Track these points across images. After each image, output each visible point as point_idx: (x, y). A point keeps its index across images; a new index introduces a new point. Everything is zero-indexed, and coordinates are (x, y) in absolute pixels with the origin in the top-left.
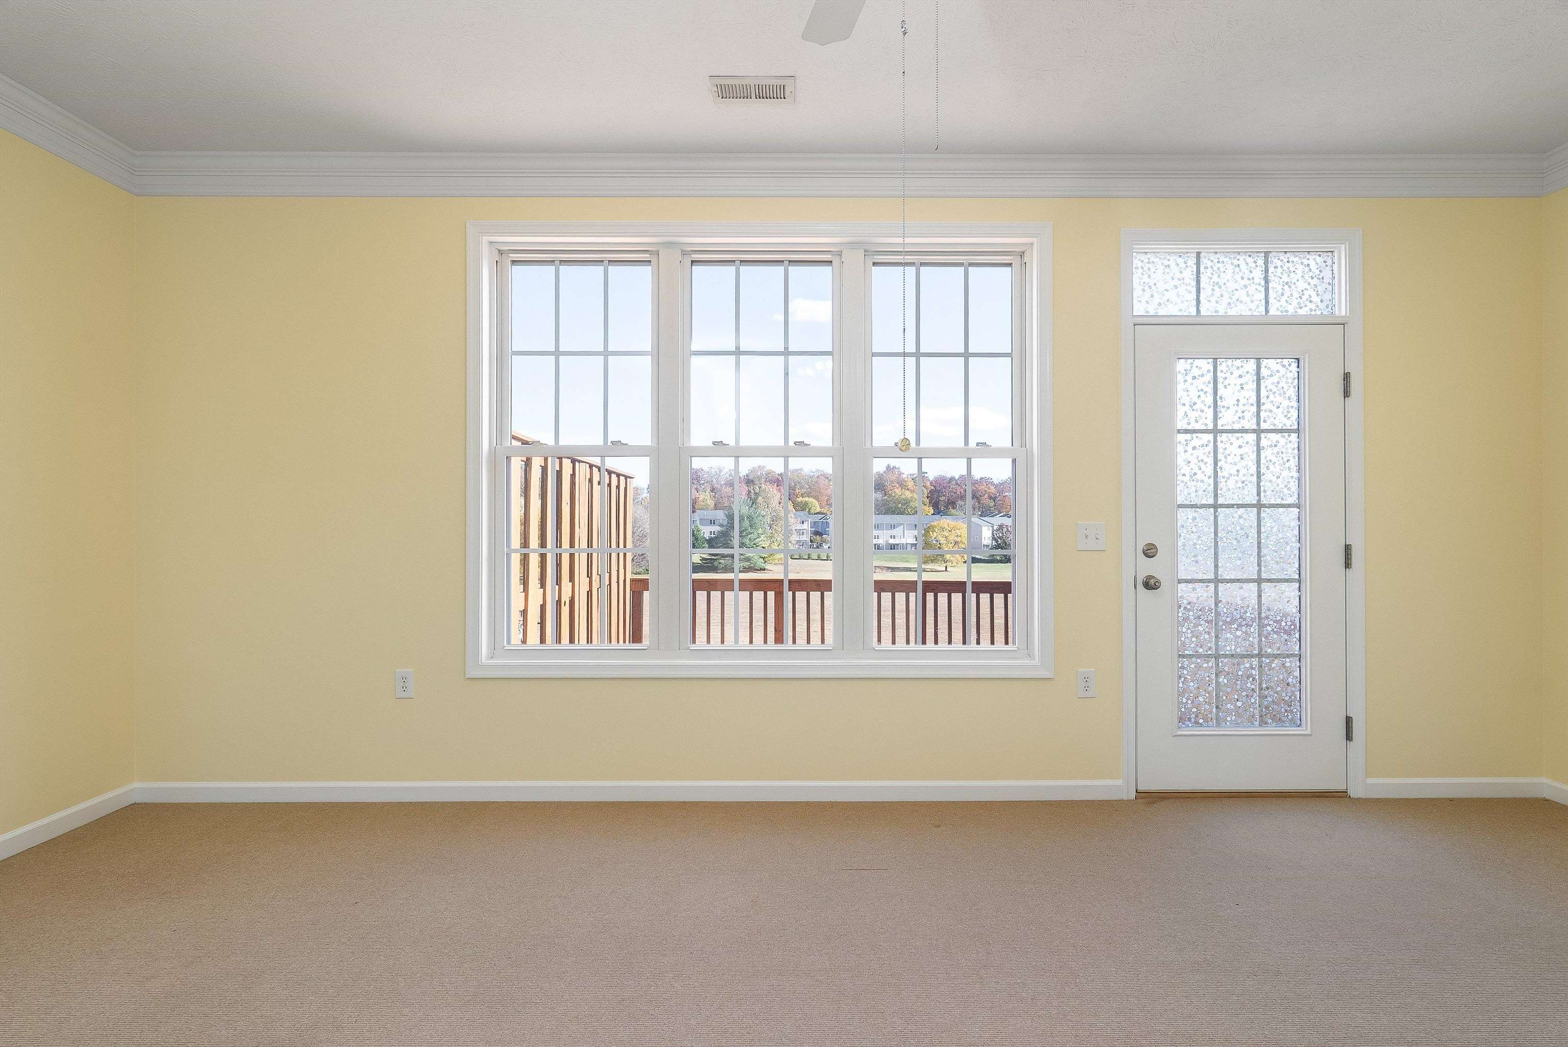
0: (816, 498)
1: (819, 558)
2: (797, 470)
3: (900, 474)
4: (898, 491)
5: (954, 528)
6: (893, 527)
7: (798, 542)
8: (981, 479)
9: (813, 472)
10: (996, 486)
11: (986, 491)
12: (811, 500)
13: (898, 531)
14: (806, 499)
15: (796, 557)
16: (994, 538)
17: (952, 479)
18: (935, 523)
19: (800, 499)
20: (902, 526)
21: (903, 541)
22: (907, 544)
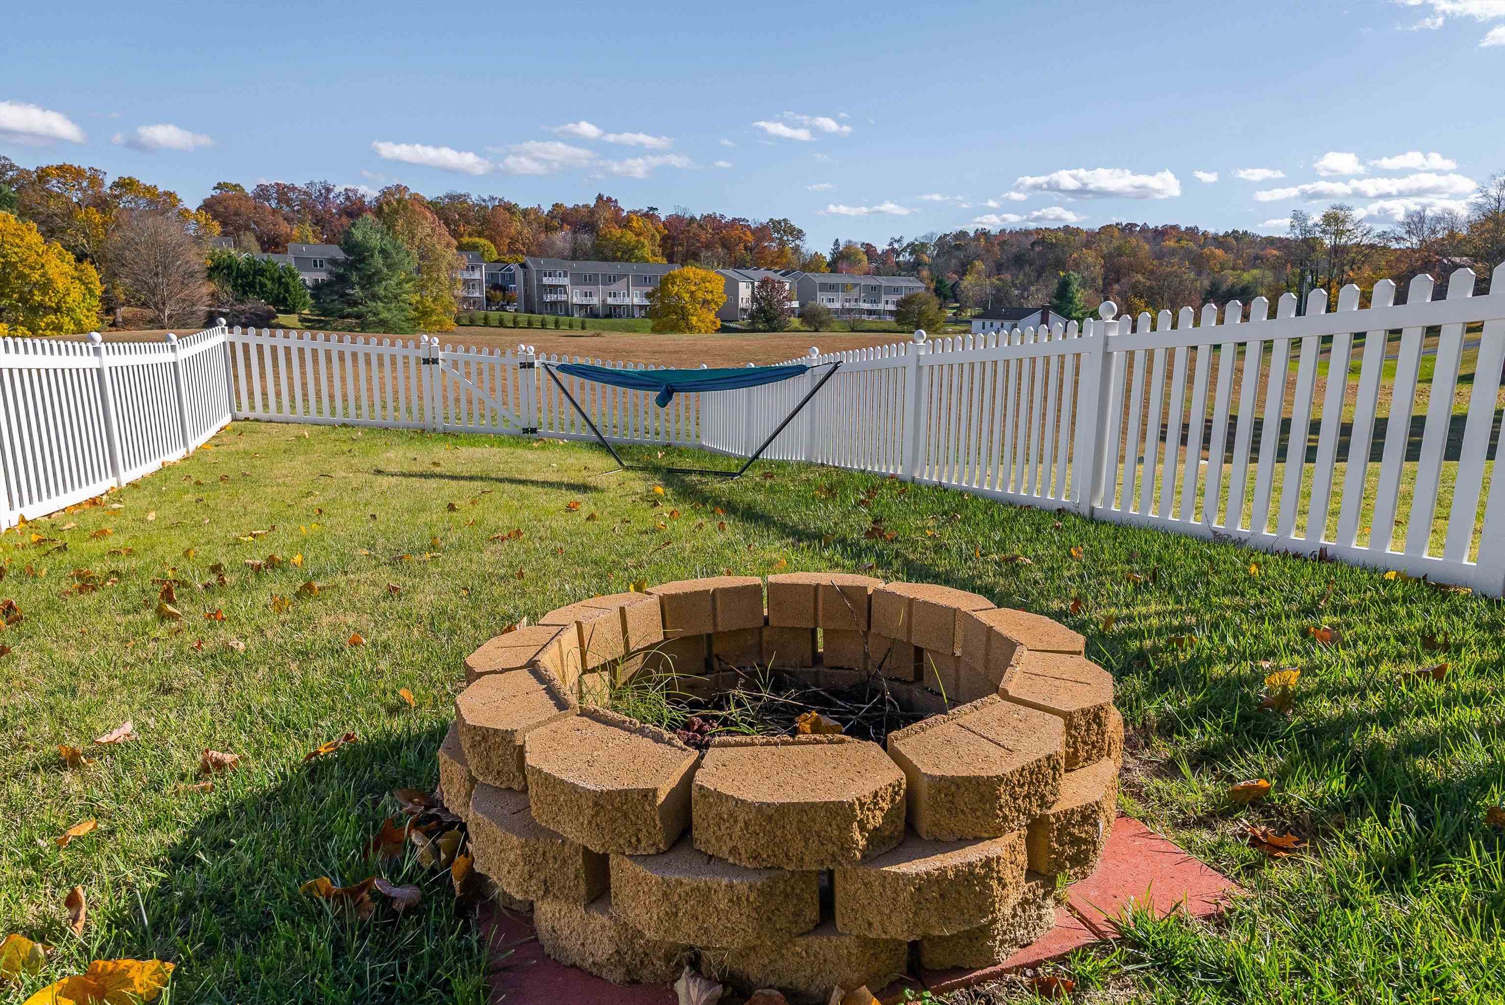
0: (492, 239)
1: (502, 324)
2: (460, 196)
3: (619, 210)
4: (617, 232)
5: (704, 280)
6: (610, 280)
7: (465, 299)
8: (734, 220)
9: (484, 201)
10: (754, 232)
11: (740, 238)
12: (482, 241)
13: (619, 286)
14: (477, 240)
15: (464, 321)
16: (754, 298)
17: (693, 219)
18: (676, 271)
19: (466, 240)
20: (625, 279)
21: (627, 301)
22: (633, 305)
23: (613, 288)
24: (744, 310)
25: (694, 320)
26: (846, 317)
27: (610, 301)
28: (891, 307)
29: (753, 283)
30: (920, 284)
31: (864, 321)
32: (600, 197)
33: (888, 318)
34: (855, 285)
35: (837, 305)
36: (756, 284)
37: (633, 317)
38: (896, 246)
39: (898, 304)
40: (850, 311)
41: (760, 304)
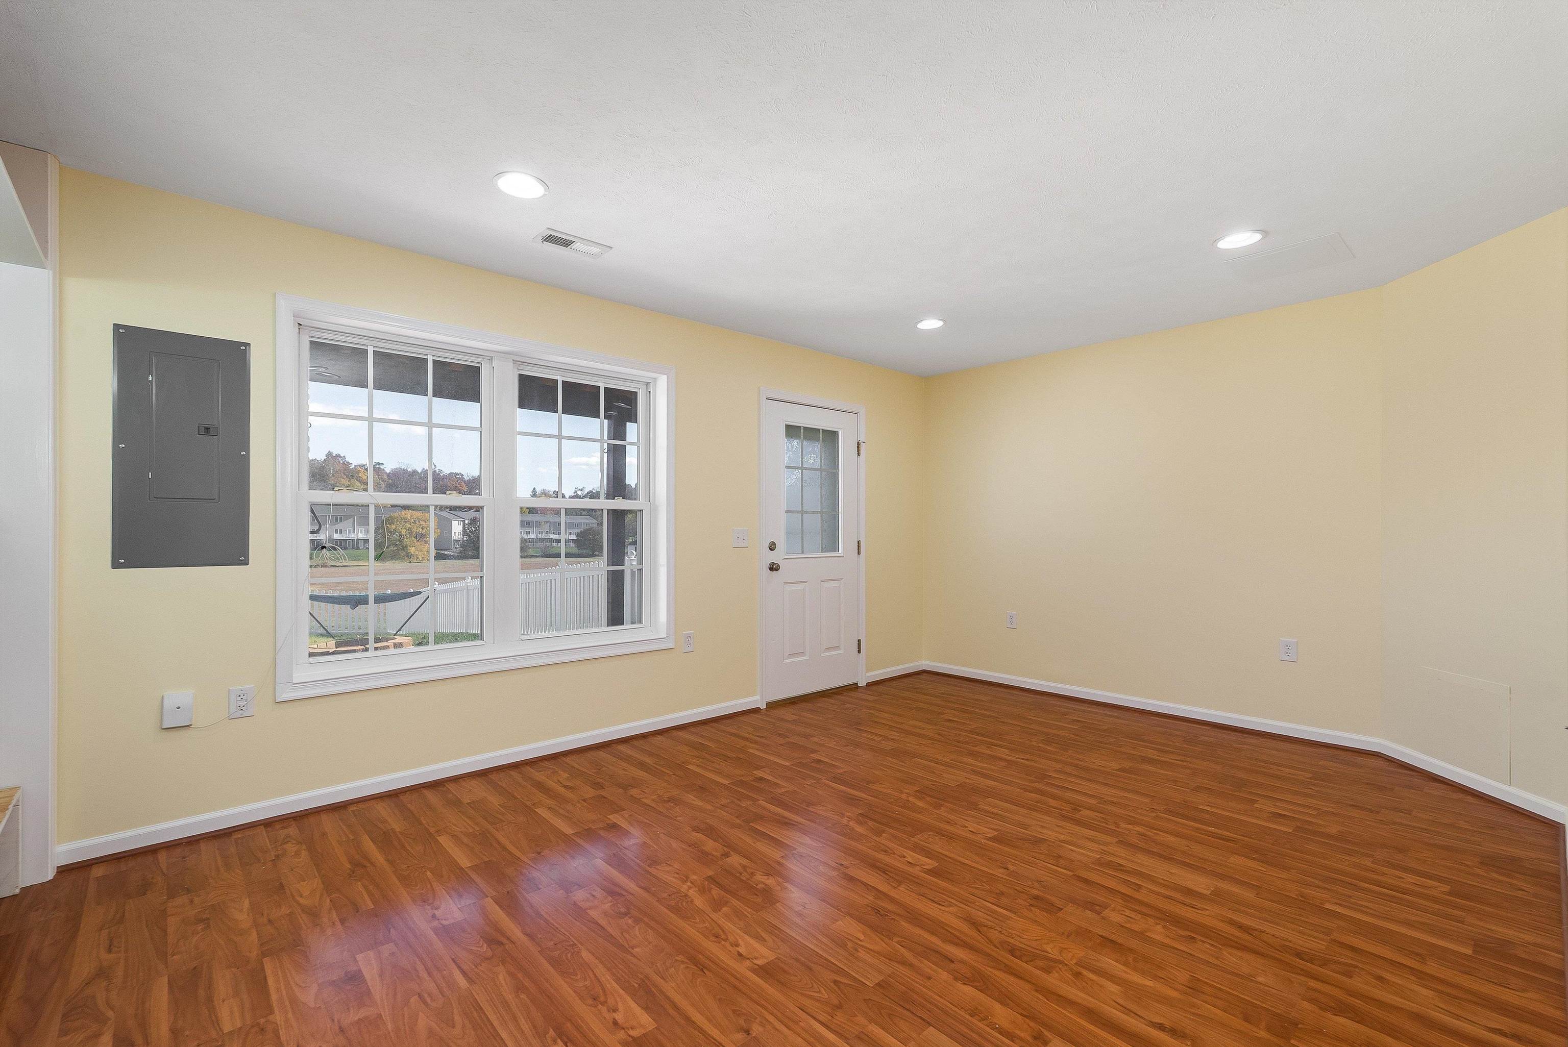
23: (339, 526)
24: (457, 541)
25: (412, 550)
26: (540, 545)
27: (336, 536)
28: (573, 537)
29: (464, 522)
30: (595, 521)
31: (553, 547)
32: (329, 454)
33: (572, 545)
34: (547, 522)
35: (532, 536)
36: (467, 522)
37: (358, 548)
38: (579, 493)
39: (577, 535)
40: (542, 540)
41: (469, 536)
